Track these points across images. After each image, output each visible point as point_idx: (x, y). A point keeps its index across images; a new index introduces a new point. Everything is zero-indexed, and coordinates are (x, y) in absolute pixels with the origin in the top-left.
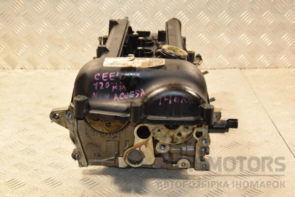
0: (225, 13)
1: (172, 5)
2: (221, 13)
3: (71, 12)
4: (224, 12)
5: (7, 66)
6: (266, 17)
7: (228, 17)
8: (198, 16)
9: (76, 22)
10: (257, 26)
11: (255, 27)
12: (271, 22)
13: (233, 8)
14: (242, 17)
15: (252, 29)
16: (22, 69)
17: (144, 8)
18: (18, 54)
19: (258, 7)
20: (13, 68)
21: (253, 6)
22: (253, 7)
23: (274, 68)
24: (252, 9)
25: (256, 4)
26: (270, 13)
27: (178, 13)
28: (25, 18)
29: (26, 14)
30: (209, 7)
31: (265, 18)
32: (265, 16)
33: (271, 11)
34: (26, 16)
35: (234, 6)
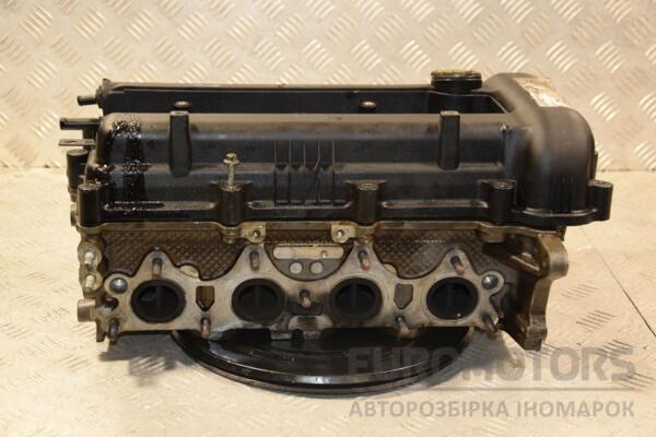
0: (511, 47)
1: (393, 26)
2: (504, 45)
3: (163, 40)
4: (510, 43)
5: (11, 160)
6: (604, 55)
7: (519, 55)
8: (451, 51)
9: (173, 62)
10: (583, 74)
11: (578, 79)
12: (616, 67)
13: (531, 36)
14: (551, 55)
15: (572, 82)
16: (47, 167)
17: (328, 34)
18: (39, 133)
19: (585, 34)
20: (28, 165)
21: (577, 30)
22: (575, 34)
23: (621, 170)
24: (573, 37)
25: (581, 26)
26: (613, 47)
27: (405, 44)
28: (57, 51)
29: (58, 43)
30: (477, 31)
31: (601, 58)
32: (601, 54)
33: (615, 43)
34: (59, 47)
35: (531, 30)
